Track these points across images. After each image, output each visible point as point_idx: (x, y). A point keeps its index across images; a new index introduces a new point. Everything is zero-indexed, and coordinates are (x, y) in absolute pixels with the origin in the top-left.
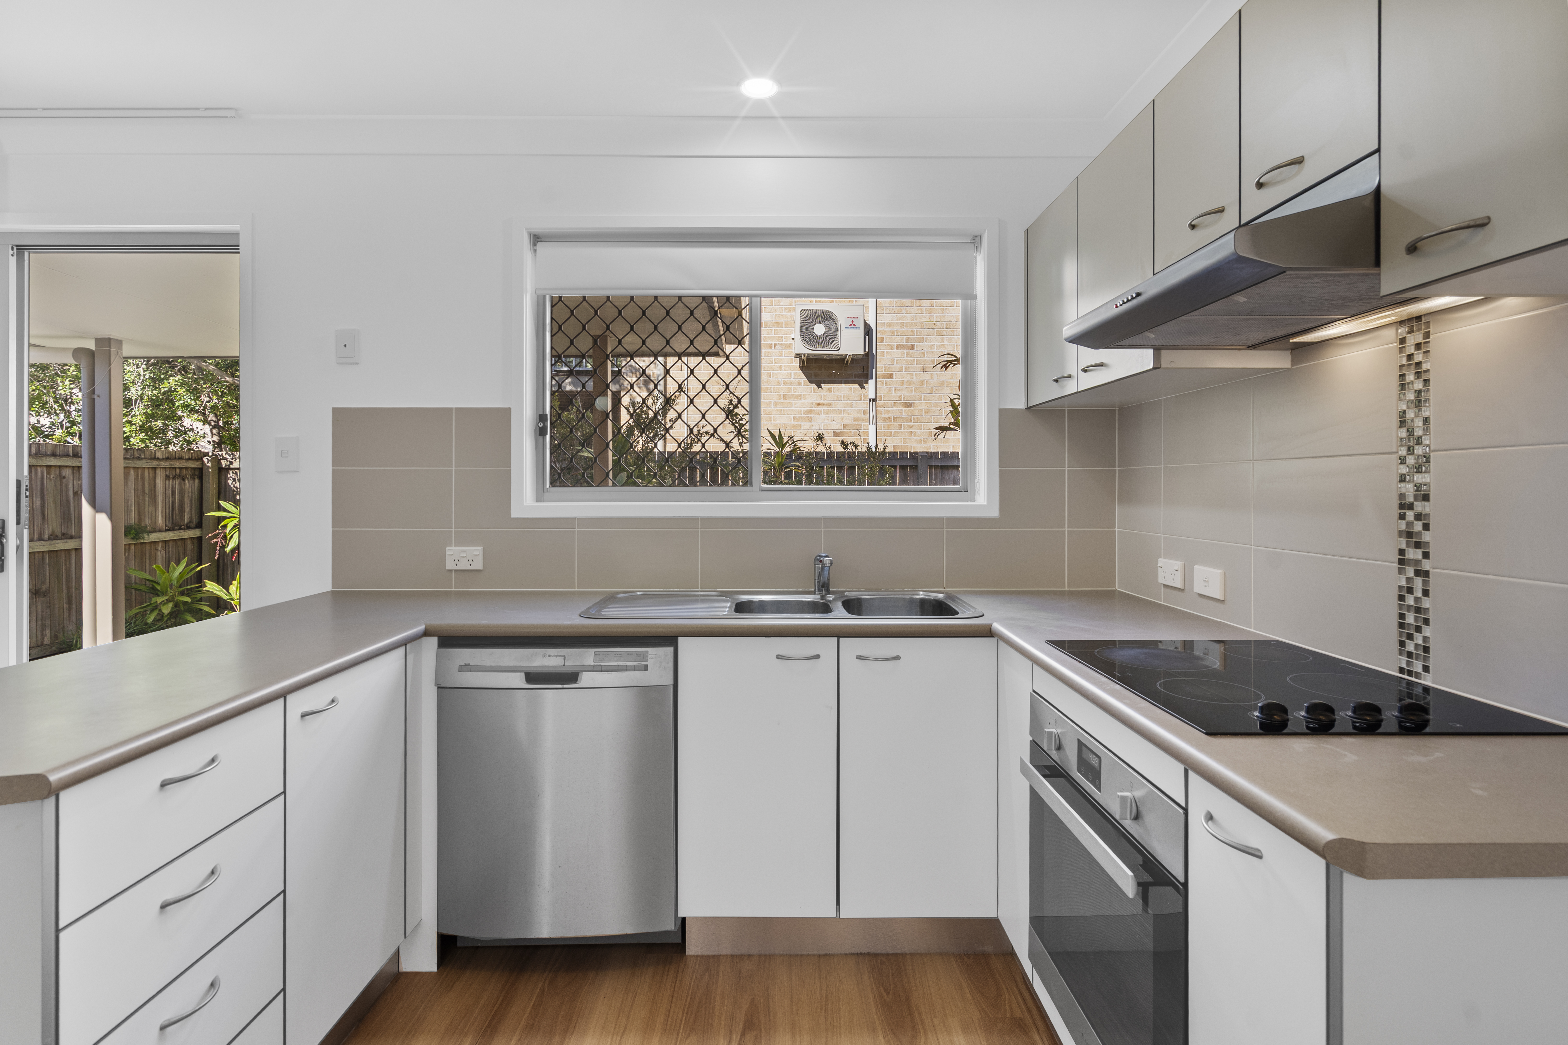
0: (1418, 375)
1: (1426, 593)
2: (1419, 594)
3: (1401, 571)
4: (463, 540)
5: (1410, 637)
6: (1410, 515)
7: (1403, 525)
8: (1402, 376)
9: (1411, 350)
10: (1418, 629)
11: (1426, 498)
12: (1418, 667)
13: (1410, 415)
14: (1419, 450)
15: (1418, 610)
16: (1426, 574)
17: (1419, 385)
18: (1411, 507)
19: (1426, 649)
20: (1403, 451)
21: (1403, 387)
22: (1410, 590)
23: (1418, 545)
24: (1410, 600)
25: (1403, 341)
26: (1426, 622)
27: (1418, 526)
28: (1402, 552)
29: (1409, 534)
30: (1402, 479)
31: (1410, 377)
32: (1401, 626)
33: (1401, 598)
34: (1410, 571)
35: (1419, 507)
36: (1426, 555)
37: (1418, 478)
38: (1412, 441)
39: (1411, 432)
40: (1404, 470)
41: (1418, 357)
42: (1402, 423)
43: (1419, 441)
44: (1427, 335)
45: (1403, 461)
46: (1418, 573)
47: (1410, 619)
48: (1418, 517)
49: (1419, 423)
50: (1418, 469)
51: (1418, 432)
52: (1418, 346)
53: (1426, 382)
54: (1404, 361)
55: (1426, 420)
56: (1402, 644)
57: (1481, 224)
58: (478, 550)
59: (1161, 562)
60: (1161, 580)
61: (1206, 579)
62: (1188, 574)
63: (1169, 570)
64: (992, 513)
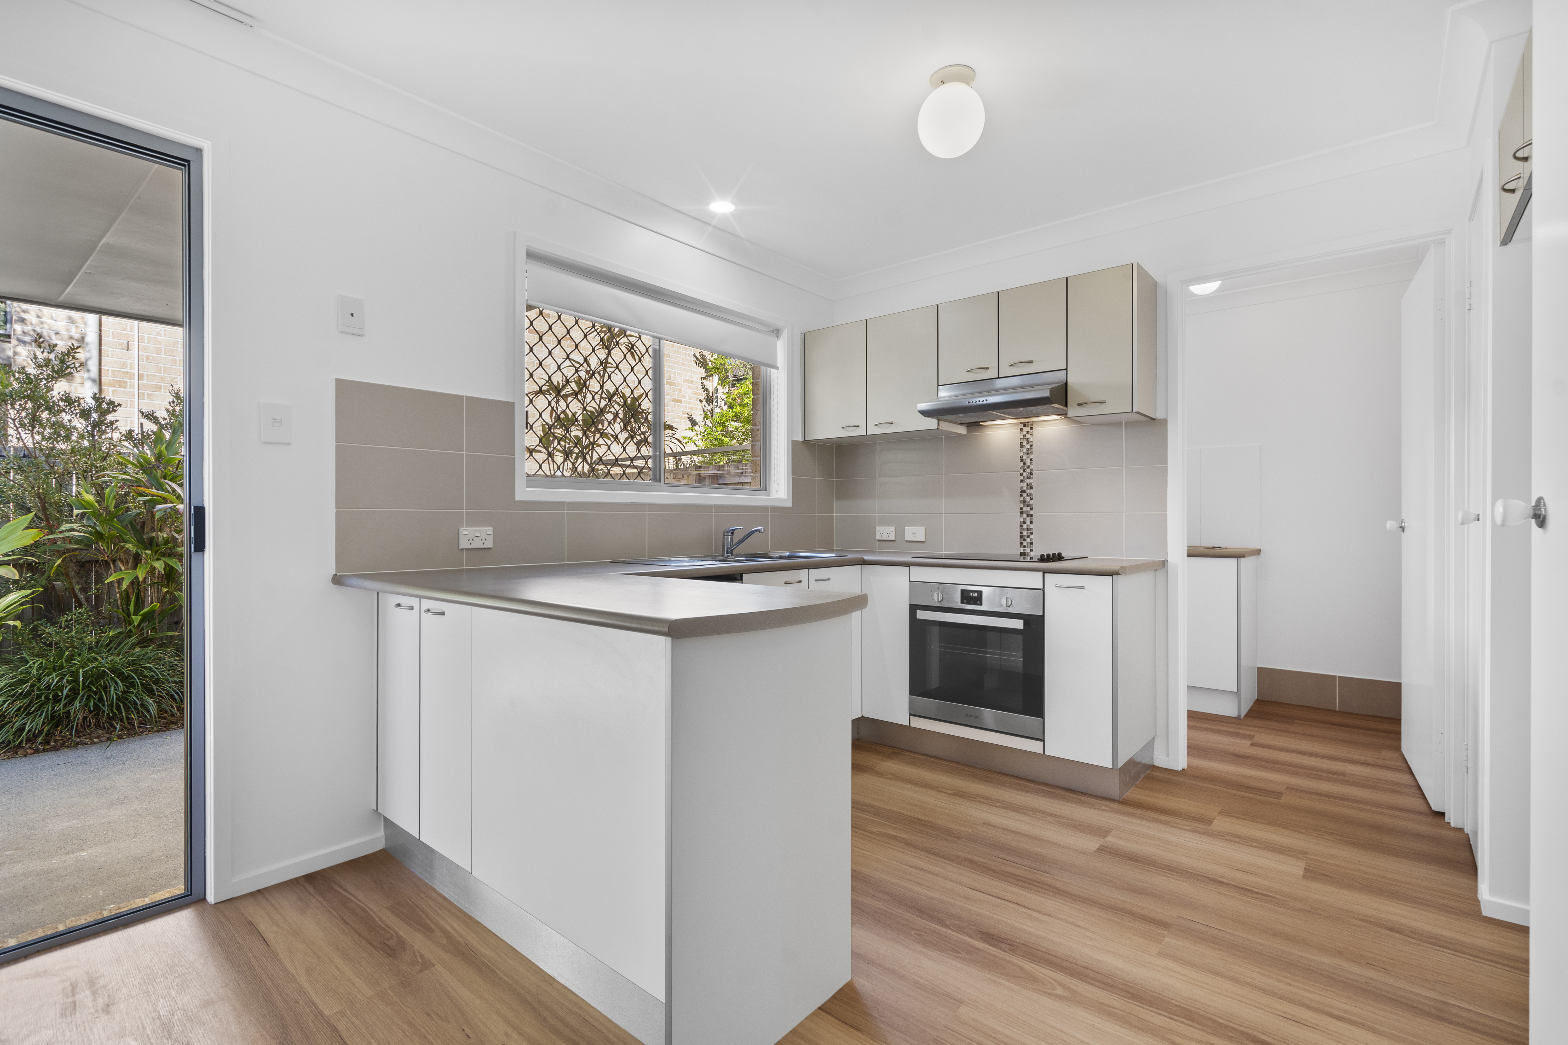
0: (1028, 443)
1: (1031, 523)
2: (1028, 523)
3: (1021, 516)
4: (474, 521)
5: (1025, 540)
6: (1025, 495)
7: (1022, 499)
8: (1021, 443)
9: (1025, 433)
10: (1028, 537)
11: (1031, 488)
12: (1028, 550)
13: (1025, 457)
14: (1028, 471)
15: (1028, 530)
16: (1032, 516)
17: (1028, 446)
18: (1025, 491)
19: (1032, 543)
20: (1022, 471)
21: (1022, 447)
22: (1025, 523)
23: (1028, 506)
24: (1025, 526)
25: (1021, 429)
26: (1032, 533)
27: (1028, 498)
28: (1021, 509)
29: (1024, 502)
30: (1021, 481)
31: (1025, 443)
32: (1021, 537)
33: (1021, 526)
34: (1025, 516)
35: (1028, 491)
36: (1031, 509)
37: (1028, 481)
38: (1025, 467)
39: (1024, 464)
40: (1022, 478)
41: (1028, 436)
42: (1022, 461)
43: (1028, 467)
44: (1031, 428)
45: (1021, 474)
46: (1028, 516)
47: (1025, 533)
48: (1028, 495)
49: (1028, 460)
50: (1028, 478)
51: (1028, 464)
52: (1028, 432)
53: (1031, 446)
54: (1022, 437)
55: (1031, 460)
56: (1021, 543)
57: (1103, 403)
58: (490, 530)
59: (878, 528)
60: (878, 538)
61: (914, 533)
62: (900, 532)
63: (885, 532)
64: (789, 504)
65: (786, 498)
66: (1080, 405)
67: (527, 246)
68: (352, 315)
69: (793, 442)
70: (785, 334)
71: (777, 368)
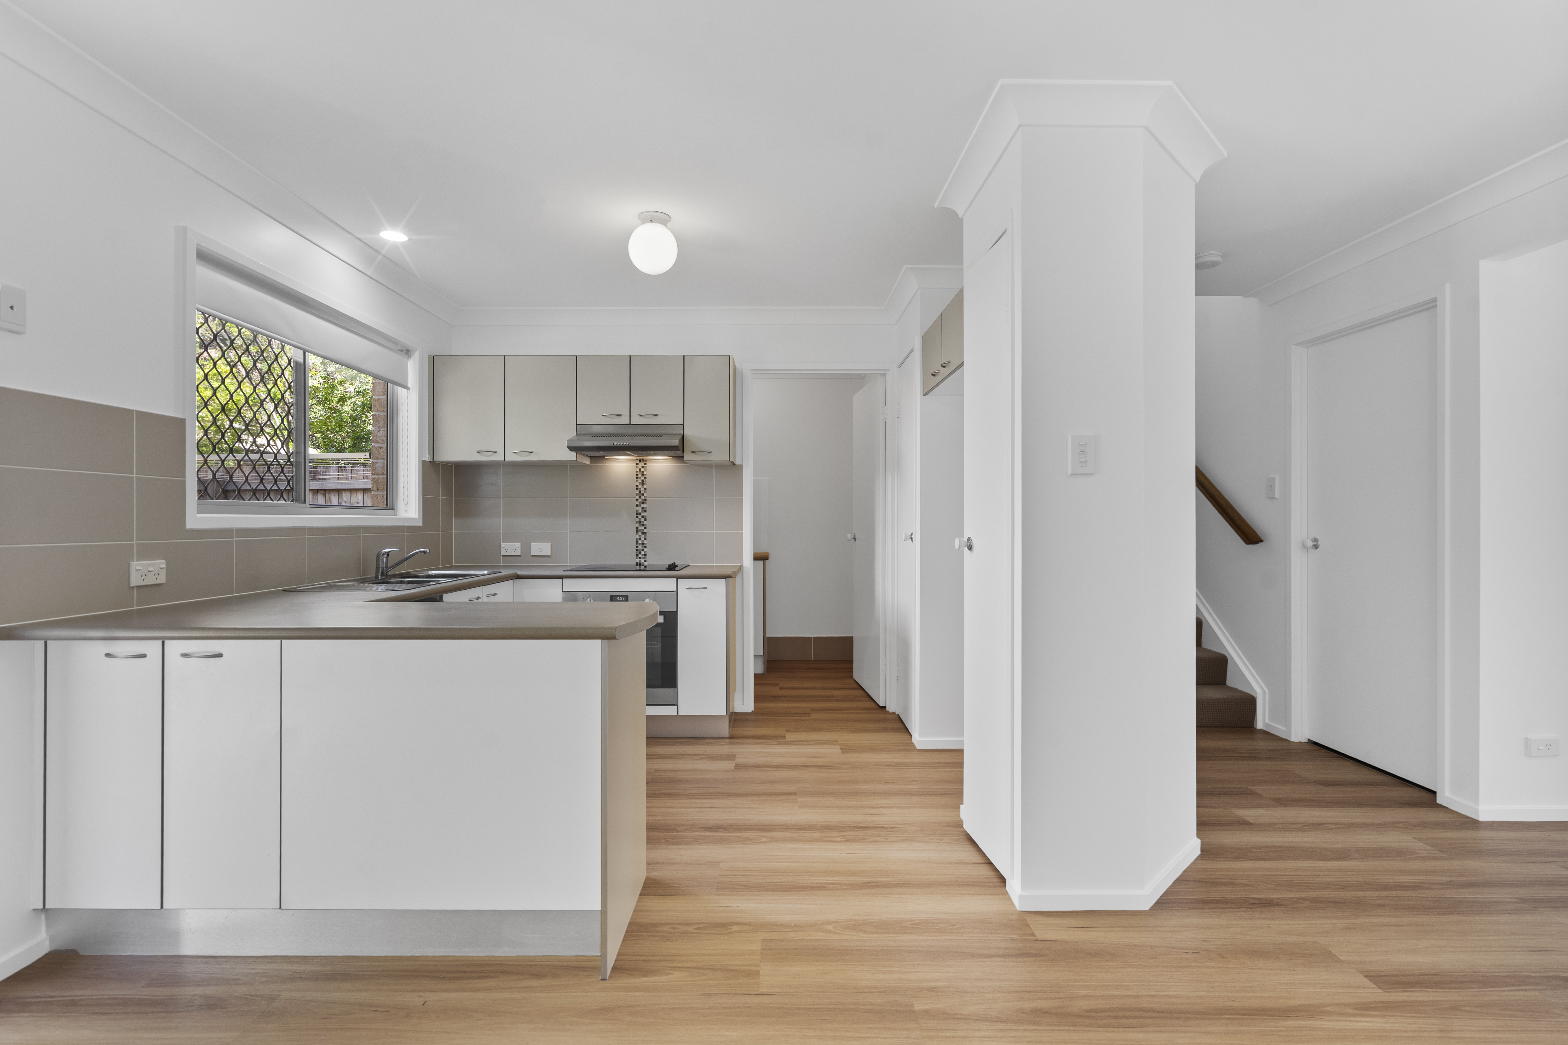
0: (642, 475)
1: (645, 539)
2: (643, 539)
3: (637, 534)
4: (146, 553)
5: (640, 553)
6: (640, 517)
7: (637, 520)
8: (637, 475)
9: (640, 467)
10: (643, 550)
11: (645, 511)
12: (643, 561)
13: (640, 487)
14: (643, 497)
15: (643, 544)
16: (646, 533)
17: (643, 478)
18: (640, 514)
19: (645, 555)
20: (637, 498)
21: (637, 478)
22: (640, 539)
23: (643, 525)
24: (640, 542)
25: (637, 464)
26: (645, 547)
27: (643, 520)
28: (637, 528)
29: (640, 522)
30: (637, 505)
31: (640, 475)
32: (637, 550)
33: (637, 541)
34: (640, 533)
35: (642, 514)
36: (645, 528)
37: (643, 506)
38: (640, 494)
39: (640, 492)
40: (637, 503)
41: (642, 470)
42: (637, 489)
43: (643, 494)
44: (645, 464)
45: (637, 500)
46: (642, 533)
47: (640, 547)
48: (643, 517)
49: (643, 490)
50: (643, 503)
51: (642, 492)
52: (643, 467)
53: (645, 478)
54: (638, 470)
55: (645, 489)
56: (637, 555)
57: (709, 452)
58: (162, 563)
59: (503, 545)
60: (503, 553)
61: (541, 548)
62: (526, 548)
63: (511, 548)
64: (420, 523)
65: (417, 517)
66: (693, 452)
67: (197, 244)
68: (12, 308)
69: (423, 461)
70: (416, 356)
71: (407, 388)
